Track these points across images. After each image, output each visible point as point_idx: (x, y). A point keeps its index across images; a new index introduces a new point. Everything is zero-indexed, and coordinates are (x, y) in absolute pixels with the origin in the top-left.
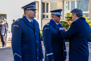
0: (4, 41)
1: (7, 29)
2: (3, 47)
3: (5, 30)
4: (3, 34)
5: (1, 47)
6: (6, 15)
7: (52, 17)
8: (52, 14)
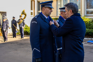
0: (6, 36)
1: (8, 25)
2: (4, 41)
3: (6, 26)
4: (5, 30)
5: (3, 42)
6: (6, 12)
7: (61, 13)
8: (61, 11)
